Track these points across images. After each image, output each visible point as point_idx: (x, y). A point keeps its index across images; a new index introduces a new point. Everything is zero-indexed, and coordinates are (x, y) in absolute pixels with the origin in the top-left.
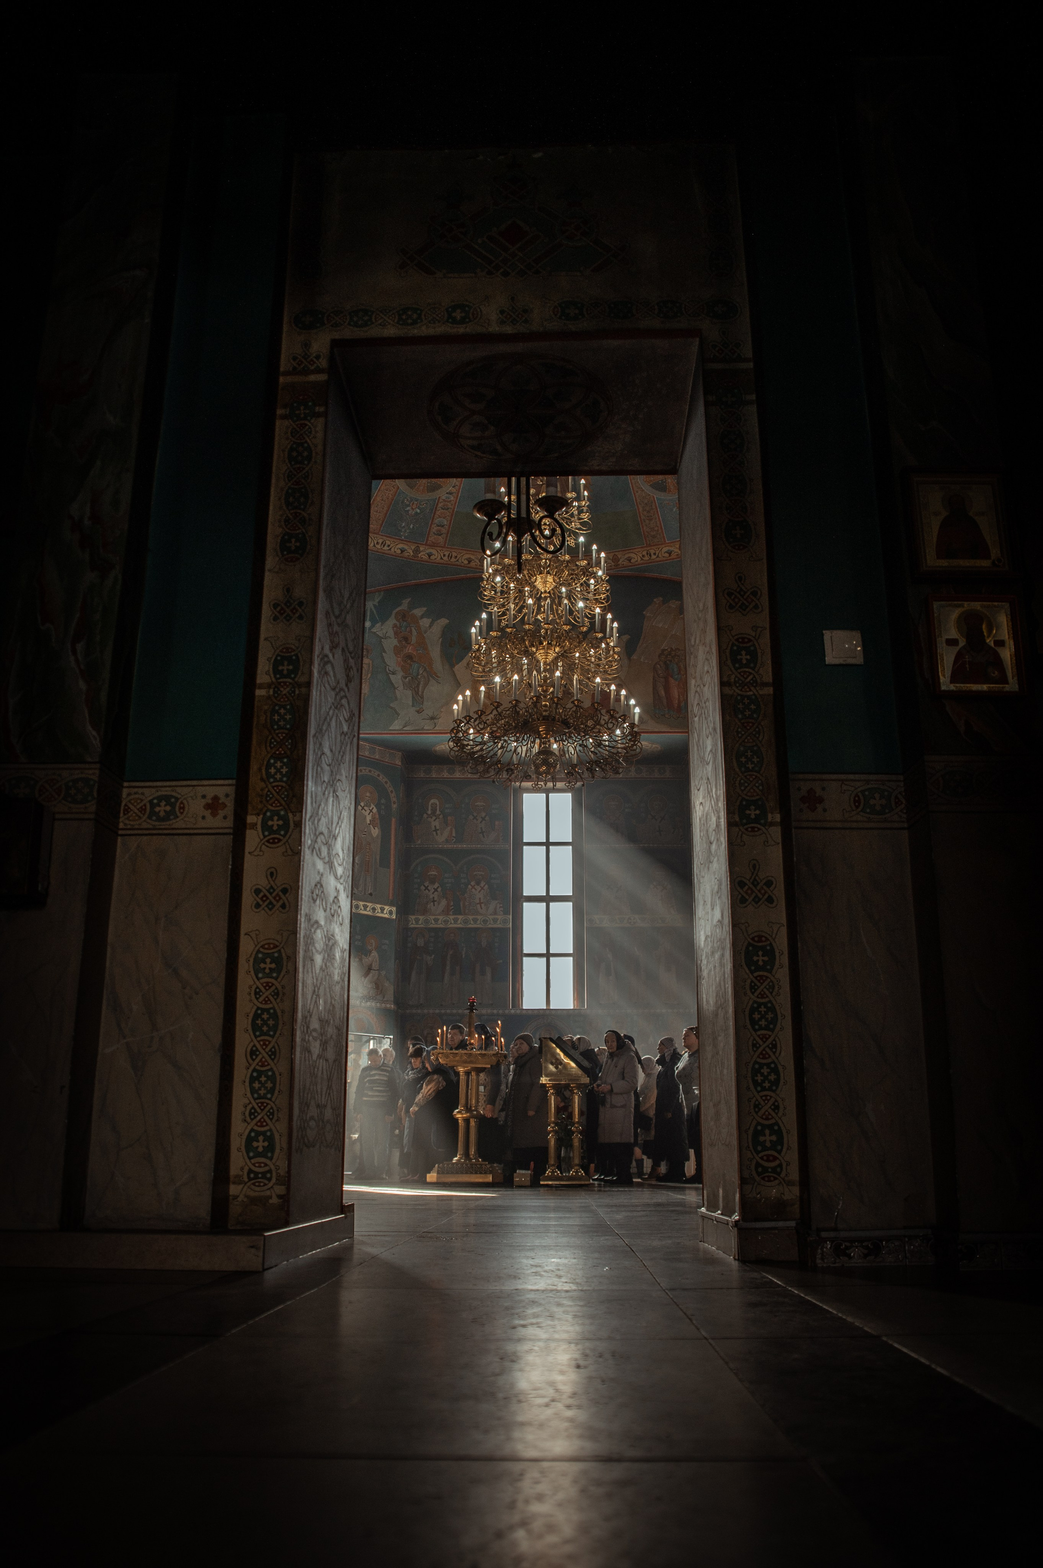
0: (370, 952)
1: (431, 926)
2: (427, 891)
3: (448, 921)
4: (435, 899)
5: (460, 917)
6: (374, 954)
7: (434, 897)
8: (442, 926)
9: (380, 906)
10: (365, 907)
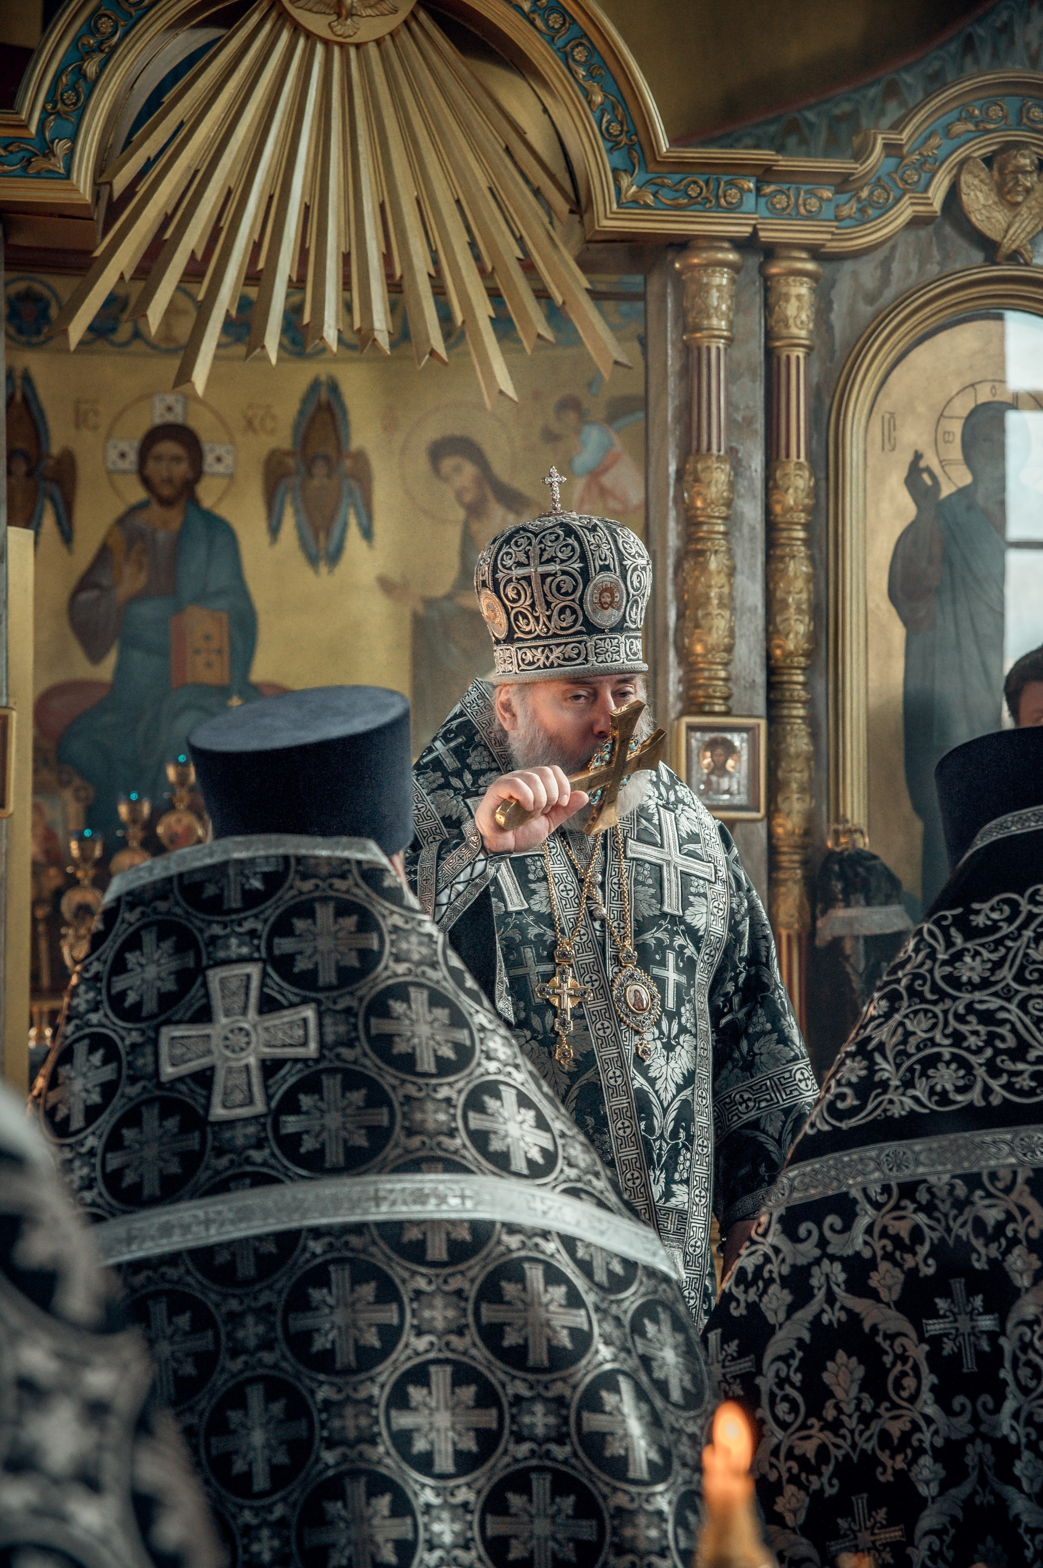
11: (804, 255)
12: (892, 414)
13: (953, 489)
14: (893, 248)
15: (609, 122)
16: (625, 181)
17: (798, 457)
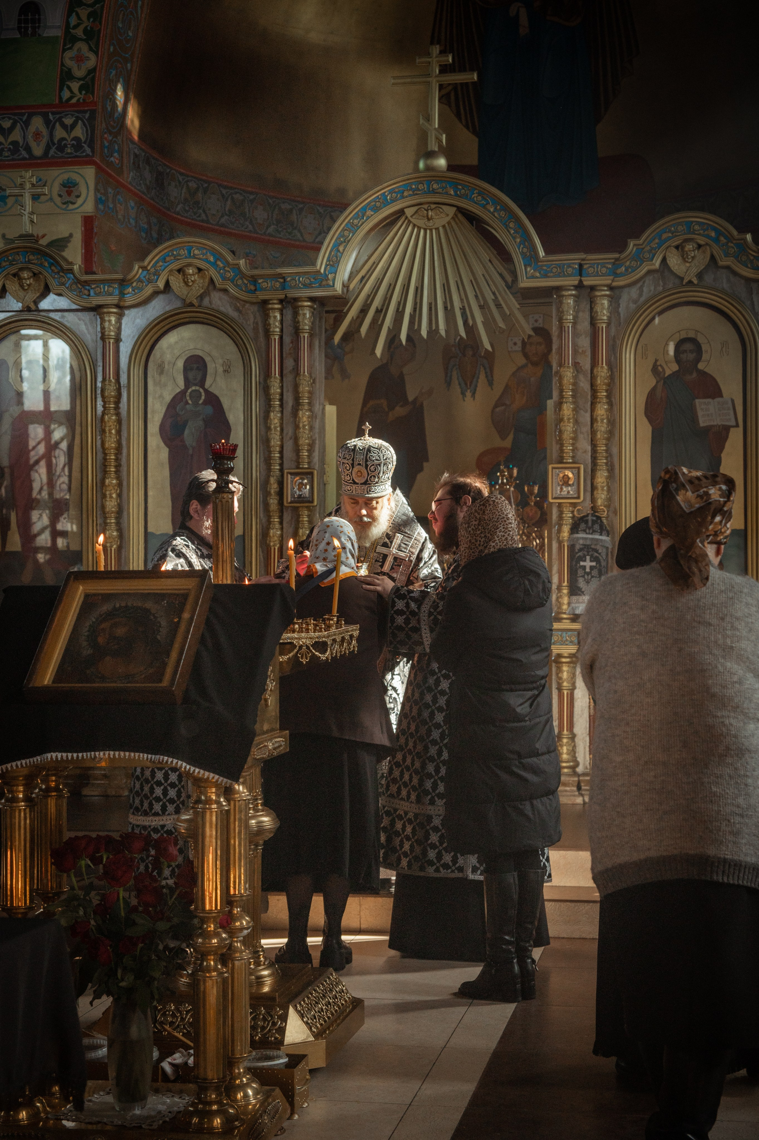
11: (606, 288)
12: (646, 345)
13: (671, 372)
14: (644, 282)
15: (523, 248)
16: (528, 269)
17: (602, 364)
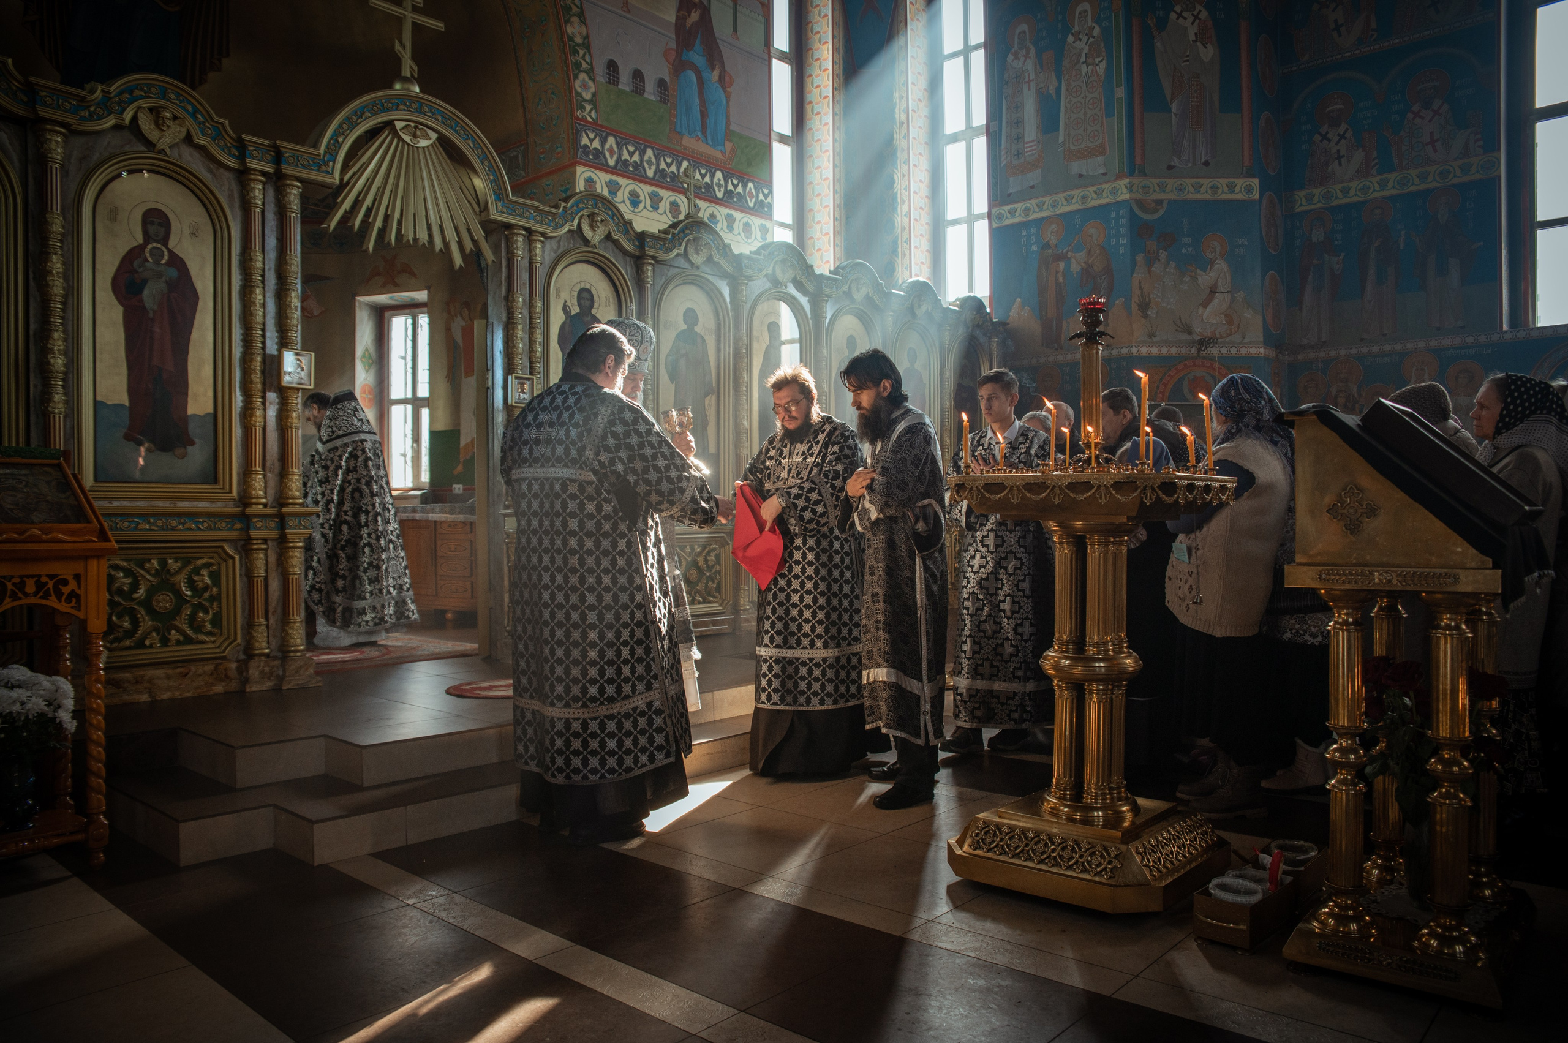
0: (1212, 263)
1: (1337, 202)
2: (1325, 142)
3: (1369, 188)
4: (1342, 154)
5: (1392, 176)
6: (1221, 265)
7: (1338, 151)
8: (1357, 199)
9: (1226, 181)
10: (1197, 188)
11: (540, 235)
12: (561, 287)
13: (575, 313)
14: (564, 238)
15: (495, 187)
16: (499, 204)
17: (538, 298)
